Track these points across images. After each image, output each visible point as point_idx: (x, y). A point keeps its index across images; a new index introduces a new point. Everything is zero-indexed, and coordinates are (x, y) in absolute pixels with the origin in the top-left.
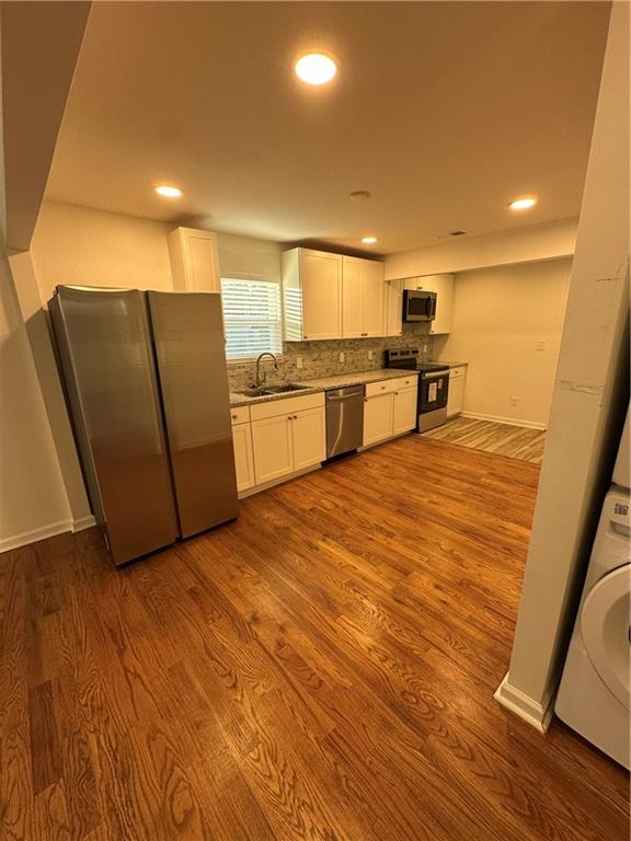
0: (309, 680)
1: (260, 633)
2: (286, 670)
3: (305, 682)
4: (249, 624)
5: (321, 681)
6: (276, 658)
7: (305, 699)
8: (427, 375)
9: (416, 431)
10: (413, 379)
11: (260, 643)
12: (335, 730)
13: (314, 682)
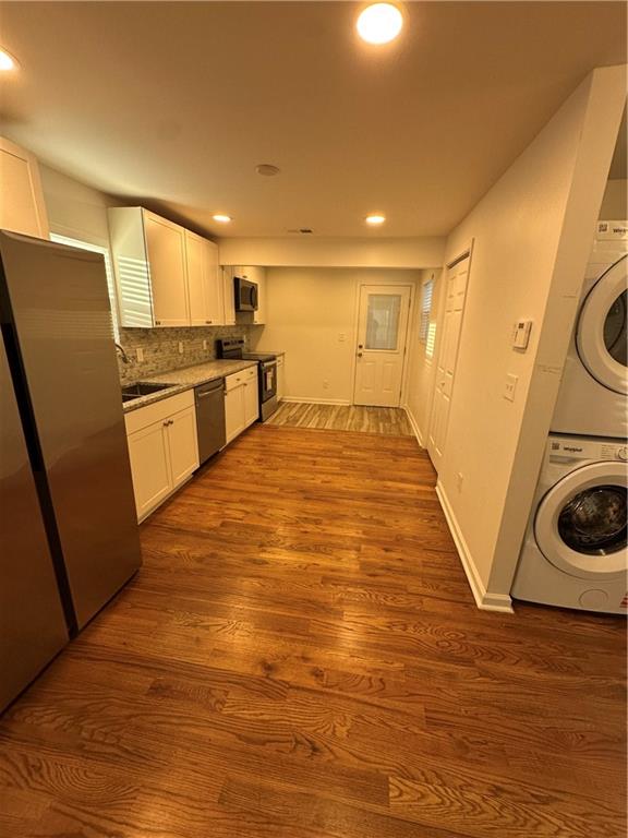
0: (371, 687)
1: (288, 678)
2: (345, 694)
3: (370, 691)
4: (267, 678)
5: (381, 680)
6: (327, 690)
7: (384, 705)
8: (266, 364)
9: (260, 420)
10: (255, 369)
11: (298, 688)
12: (426, 710)
13: (376, 684)
